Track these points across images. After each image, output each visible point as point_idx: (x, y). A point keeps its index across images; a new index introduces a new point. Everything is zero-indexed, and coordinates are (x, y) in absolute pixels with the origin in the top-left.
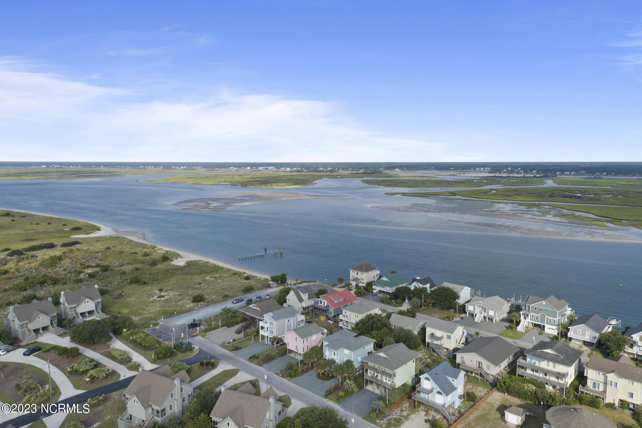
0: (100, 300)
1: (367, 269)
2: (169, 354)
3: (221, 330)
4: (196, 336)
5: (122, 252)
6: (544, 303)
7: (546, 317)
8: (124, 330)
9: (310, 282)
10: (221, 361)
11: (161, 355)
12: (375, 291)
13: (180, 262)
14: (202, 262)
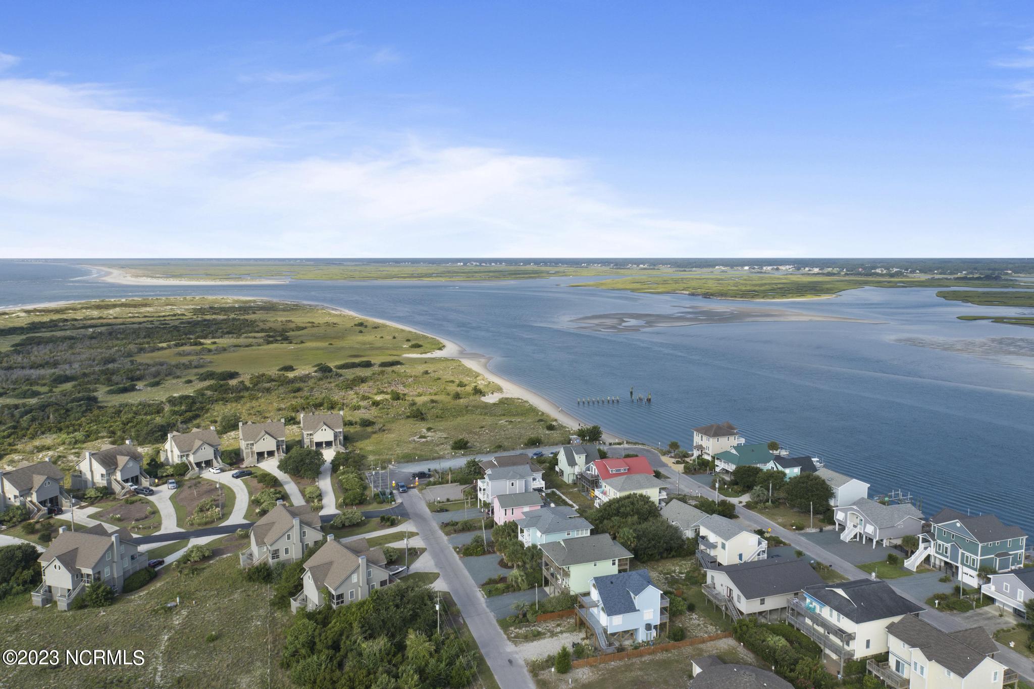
0: (341, 430)
1: (717, 432)
2: (357, 501)
3: (450, 485)
4: (414, 487)
5: (440, 379)
6: (958, 525)
7: (961, 551)
8: (341, 468)
9: (635, 444)
10: (410, 521)
11: (347, 501)
12: (718, 469)
13: (491, 399)
14: (520, 401)
